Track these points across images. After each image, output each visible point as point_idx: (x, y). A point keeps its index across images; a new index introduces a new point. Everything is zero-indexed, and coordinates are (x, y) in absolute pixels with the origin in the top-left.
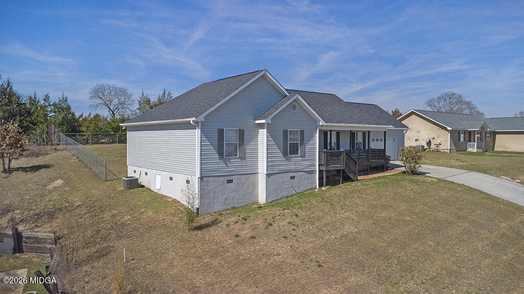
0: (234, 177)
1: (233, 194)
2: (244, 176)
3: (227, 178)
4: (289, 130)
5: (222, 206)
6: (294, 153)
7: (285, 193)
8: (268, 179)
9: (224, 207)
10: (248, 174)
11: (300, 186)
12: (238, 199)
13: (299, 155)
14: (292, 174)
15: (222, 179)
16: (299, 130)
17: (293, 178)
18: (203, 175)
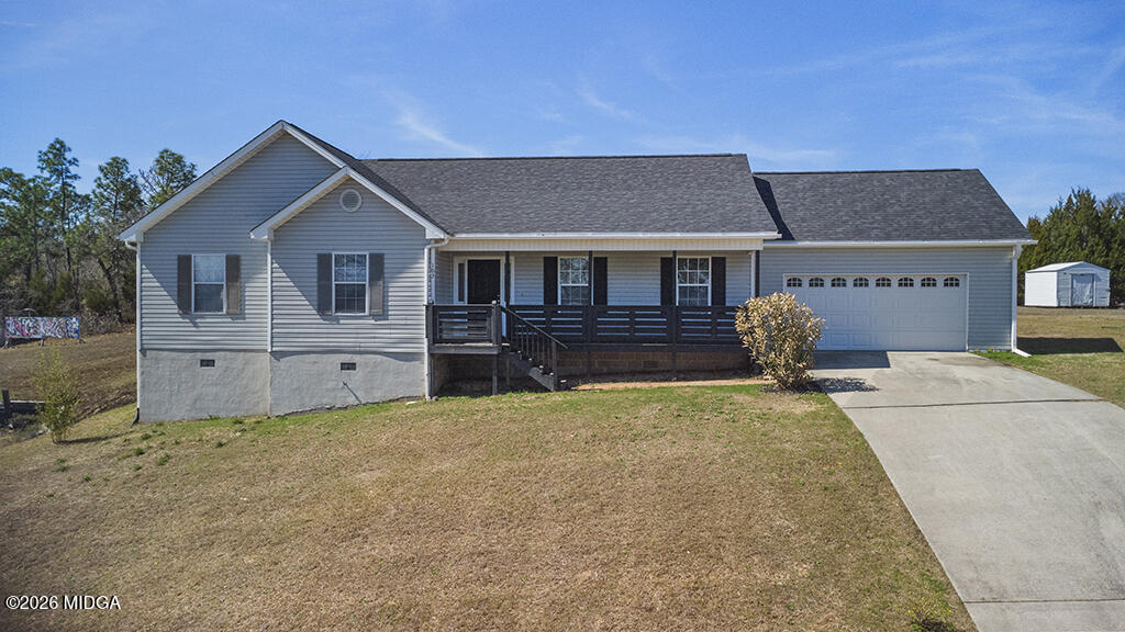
0: (218, 353)
1: (215, 390)
2: (242, 354)
3: (200, 356)
4: (334, 253)
5: (190, 411)
6: (350, 308)
7: (325, 401)
8: (276, 363)
9: (193, 414)
10: (245, 351)
11: (372, 388)
12: (227, 401)
13: (367, 313)
14: (347, 358)
15: (188, 356)
16: (367, 253)
17: (350, 366)
18: (146, 346)
